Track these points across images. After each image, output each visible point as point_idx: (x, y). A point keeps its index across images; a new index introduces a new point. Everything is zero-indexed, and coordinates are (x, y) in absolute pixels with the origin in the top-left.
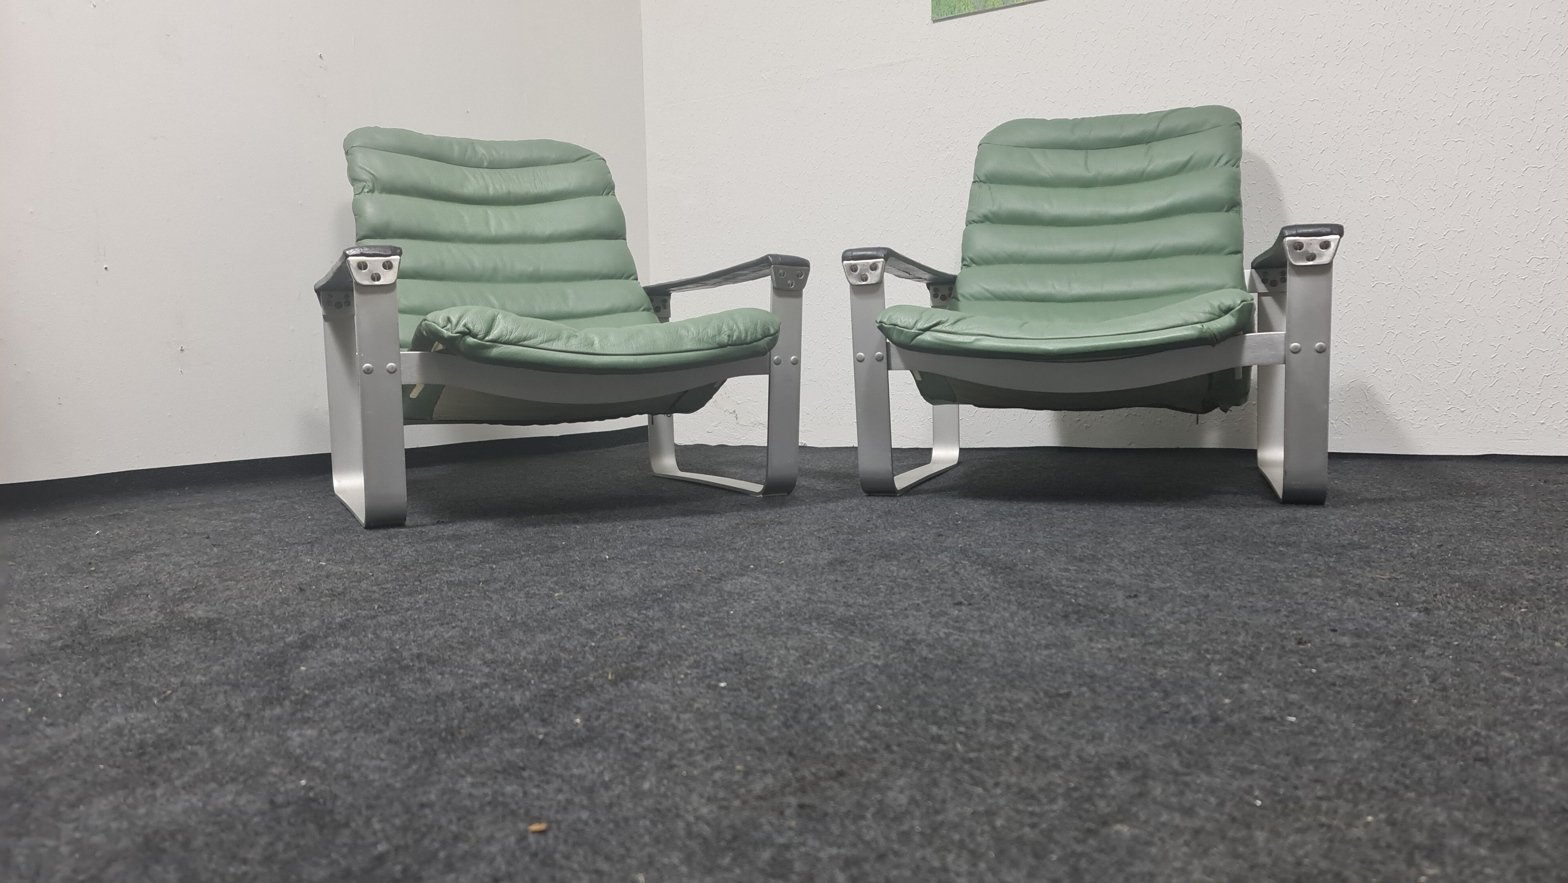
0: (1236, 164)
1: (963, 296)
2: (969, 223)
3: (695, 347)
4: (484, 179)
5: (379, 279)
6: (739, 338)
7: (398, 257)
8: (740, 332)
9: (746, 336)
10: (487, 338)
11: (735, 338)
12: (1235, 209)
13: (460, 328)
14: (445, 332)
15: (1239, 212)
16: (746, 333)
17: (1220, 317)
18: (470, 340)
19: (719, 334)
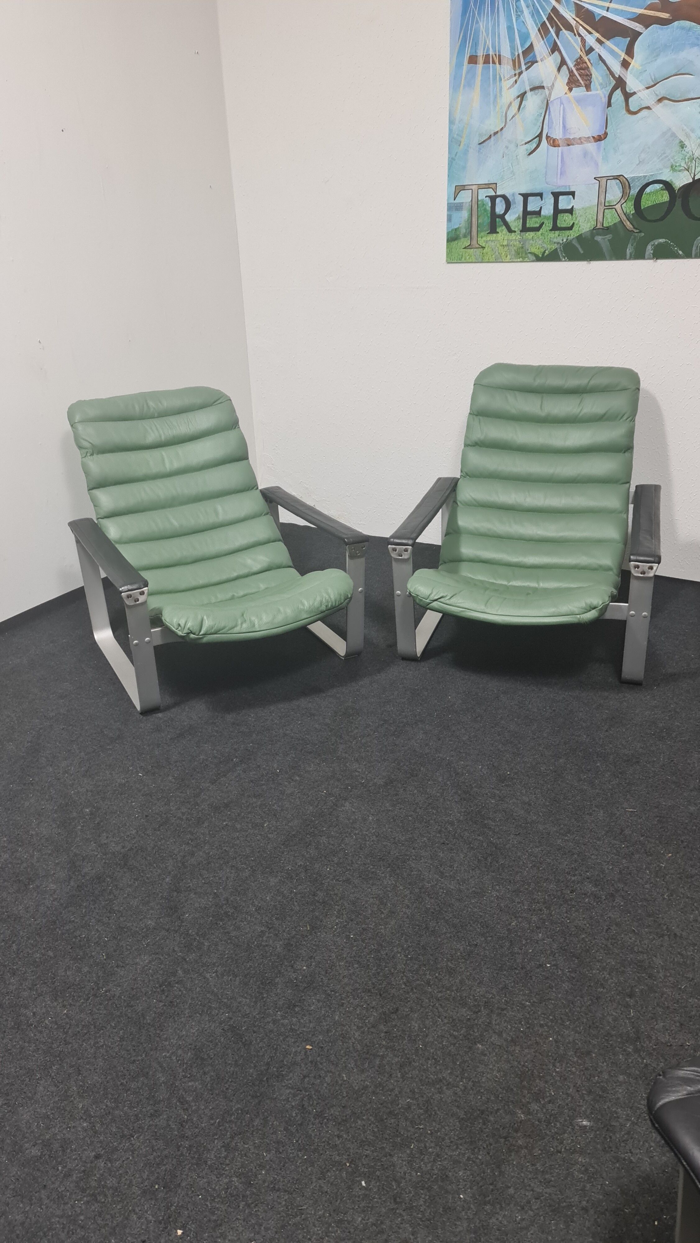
0: (633, 420)
1: (461, 502)
2: (466, 445)
3: (308, 616)
4: (157, 429)
5: (138, 601)
6: (332, 605)
7: (146, 588)
8: (332, 603)
9: (336, 604)
10: (201, 634)
11: (329, 606)
12: (629, 451)
13: (186, 631)
14: (178, 632)
15: (632, 453)
16: (336, 602)
17: (590, 611)
18: (192, 636)
19: (321, 606)
